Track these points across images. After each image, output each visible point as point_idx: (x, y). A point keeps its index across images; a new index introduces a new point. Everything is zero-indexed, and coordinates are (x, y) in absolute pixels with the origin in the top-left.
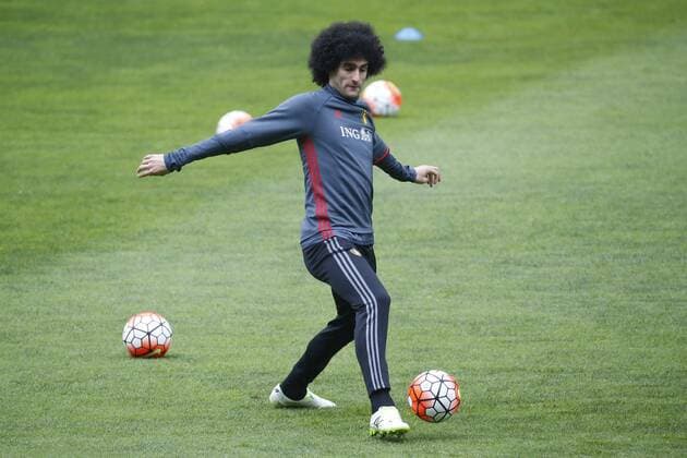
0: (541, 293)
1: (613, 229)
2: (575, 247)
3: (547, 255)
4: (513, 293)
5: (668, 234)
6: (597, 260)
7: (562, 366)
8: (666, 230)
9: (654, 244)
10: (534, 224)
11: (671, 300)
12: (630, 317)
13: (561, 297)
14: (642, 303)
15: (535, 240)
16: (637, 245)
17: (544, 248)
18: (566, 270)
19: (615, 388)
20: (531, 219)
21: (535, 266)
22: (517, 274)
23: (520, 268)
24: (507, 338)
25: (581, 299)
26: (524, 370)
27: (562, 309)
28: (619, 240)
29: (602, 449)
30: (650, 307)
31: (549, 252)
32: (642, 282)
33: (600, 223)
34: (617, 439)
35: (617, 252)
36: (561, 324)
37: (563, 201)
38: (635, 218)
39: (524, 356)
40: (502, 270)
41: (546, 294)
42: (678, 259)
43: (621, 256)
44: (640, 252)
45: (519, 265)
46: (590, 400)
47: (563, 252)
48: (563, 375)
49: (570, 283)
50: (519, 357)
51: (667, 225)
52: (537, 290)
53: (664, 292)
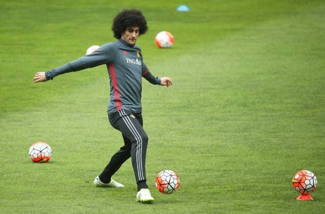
0: (226, 134)
1: (263, 103)
2: (245, 111)
3: (231, 116)
4: (213, 133)
5: (288, 106)
6: (254, 118)
7: (231, 168)
8: (287, 104)
9: (281, 110)
10: (227, 100)
11: (286, 137)
12: (265, 145)
13: (235, 135)
14: (272, 139)
15: (226, 108)
16: (274, 111)
17: (230, 112)
18: (239, 123)
19: (254, 179)
20: (226, 98)
21: (225, 121)
22: (216, 124)
23: (218, 122)
24: (208, 155)
25: (244, 136)
26: (213, 170)
27: (235, 141)
28: (265, 109)
29: (244, 208)
30: (275, 141)
31: (232, 114)
32: (273, 129)
33: (257, 100)
34: (251, 203)
35: (264, 114)
36: (233, 148)
37: (242, 89)
38: (274, 98)
39: (214, 164)
40: (209, 122)
41: (228, 134)
42: (291, 117)
43: (265, 116)
44: (274, 114)
45: (217, 120)
46: (241, 185)
47: (238, 114)
48: (231, 172)
49: (240, 129)
50: (212, 164)
51: (288, 101)
52: (224, 132)
53: (282, 133)
